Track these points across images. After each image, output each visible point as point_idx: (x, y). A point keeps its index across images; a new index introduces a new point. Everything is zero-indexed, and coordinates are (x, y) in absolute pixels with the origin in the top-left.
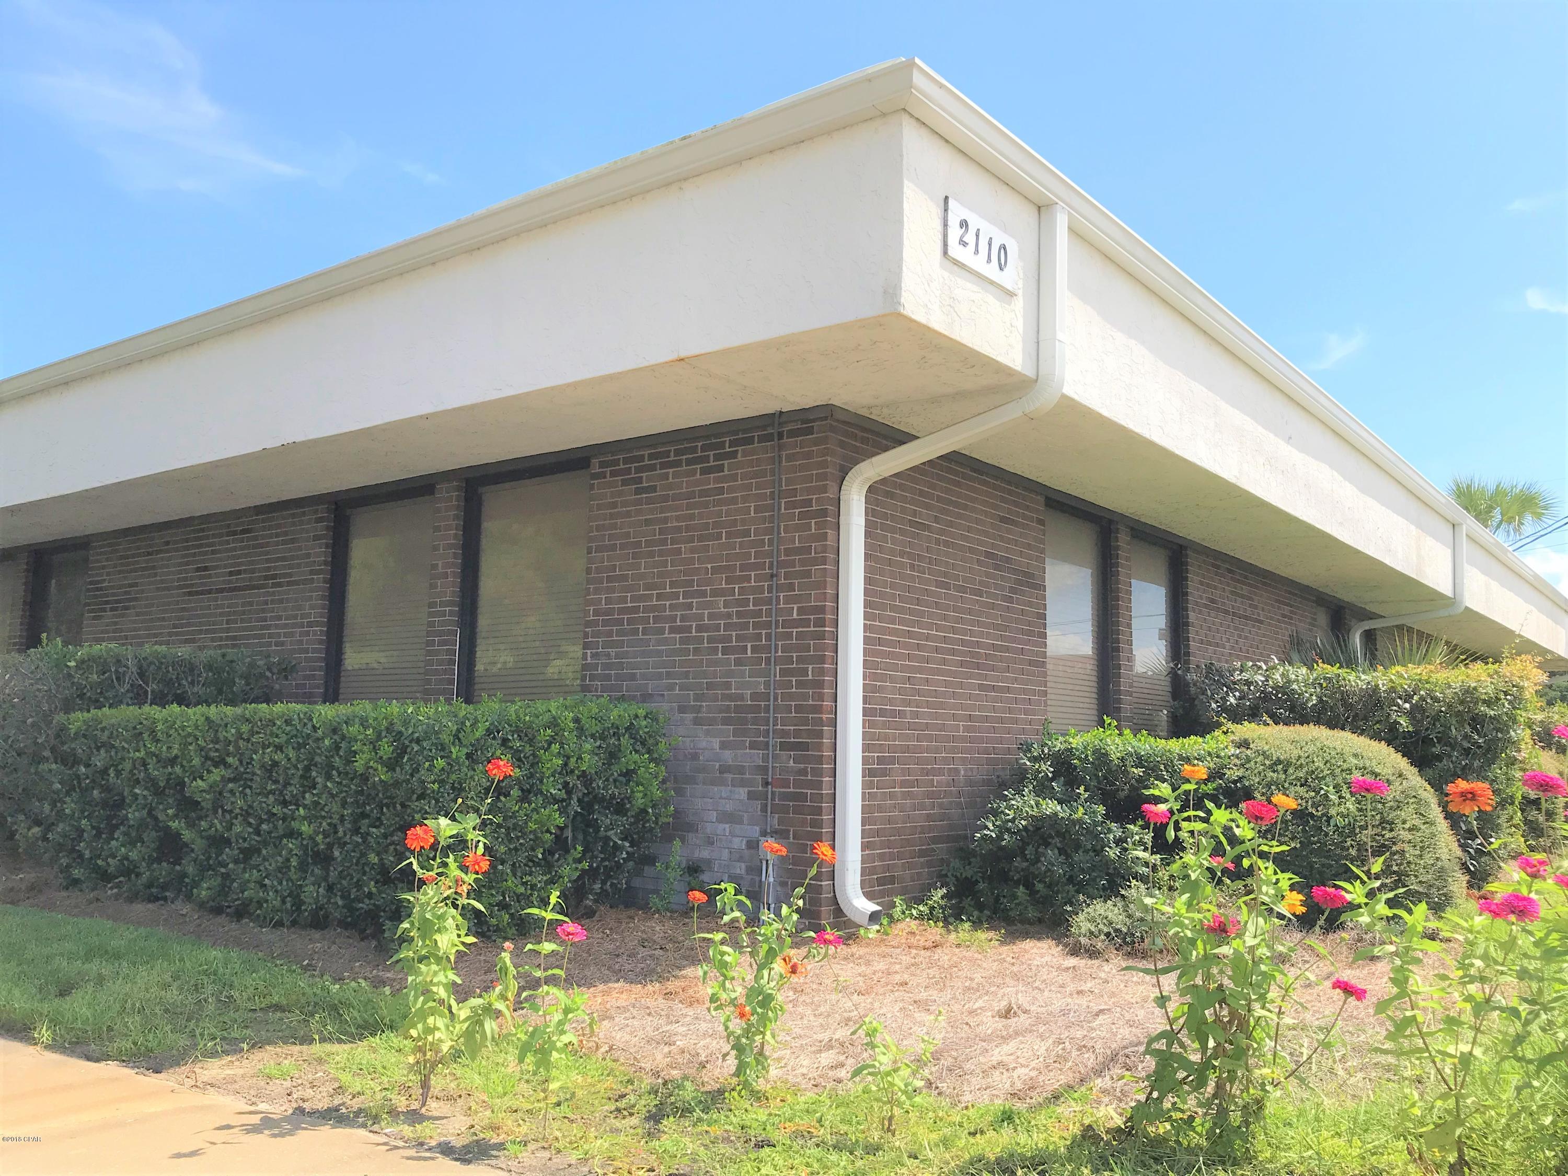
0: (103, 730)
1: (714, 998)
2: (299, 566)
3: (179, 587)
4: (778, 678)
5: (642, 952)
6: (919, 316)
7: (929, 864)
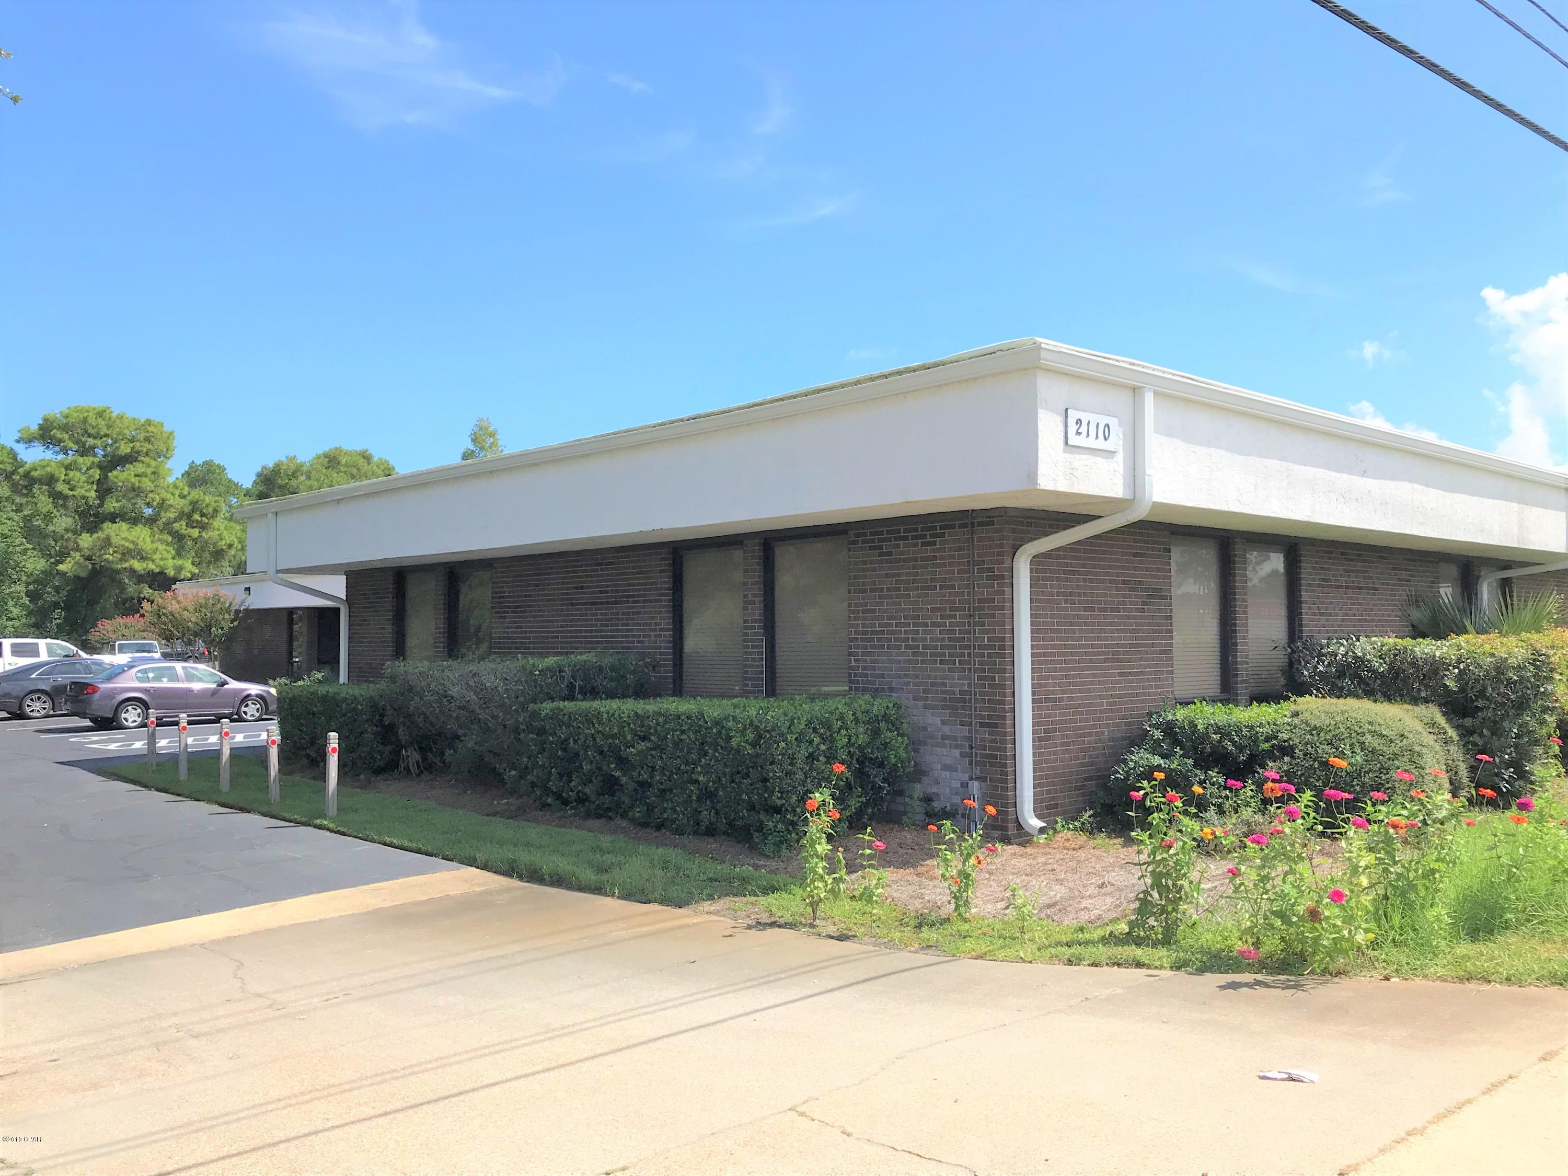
0: (564, 715)
1: (943, 876)
2: (650, 590)
3: (562, 600)
4: (976, 681)
5: (901, 851)
6: (1050, 487)
7: (1083, 795)
